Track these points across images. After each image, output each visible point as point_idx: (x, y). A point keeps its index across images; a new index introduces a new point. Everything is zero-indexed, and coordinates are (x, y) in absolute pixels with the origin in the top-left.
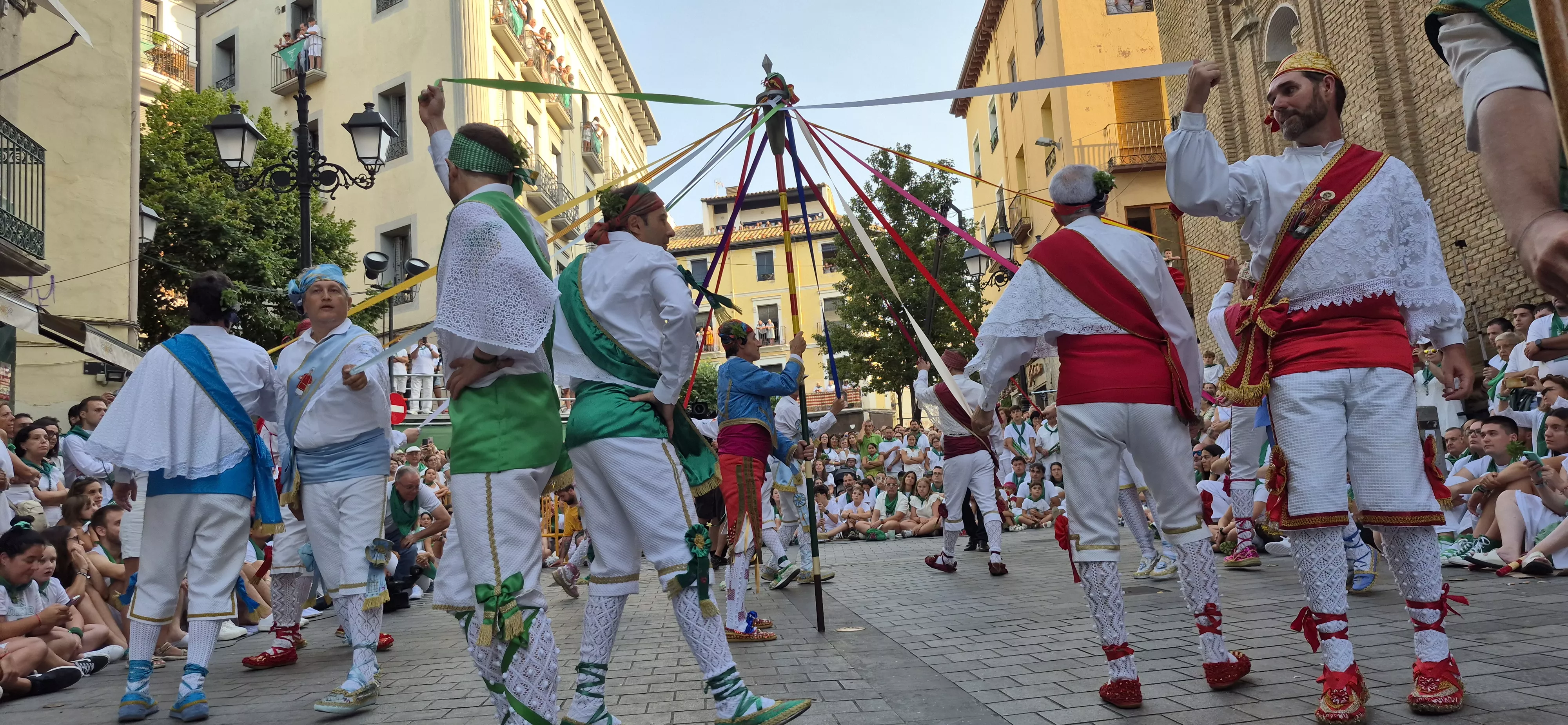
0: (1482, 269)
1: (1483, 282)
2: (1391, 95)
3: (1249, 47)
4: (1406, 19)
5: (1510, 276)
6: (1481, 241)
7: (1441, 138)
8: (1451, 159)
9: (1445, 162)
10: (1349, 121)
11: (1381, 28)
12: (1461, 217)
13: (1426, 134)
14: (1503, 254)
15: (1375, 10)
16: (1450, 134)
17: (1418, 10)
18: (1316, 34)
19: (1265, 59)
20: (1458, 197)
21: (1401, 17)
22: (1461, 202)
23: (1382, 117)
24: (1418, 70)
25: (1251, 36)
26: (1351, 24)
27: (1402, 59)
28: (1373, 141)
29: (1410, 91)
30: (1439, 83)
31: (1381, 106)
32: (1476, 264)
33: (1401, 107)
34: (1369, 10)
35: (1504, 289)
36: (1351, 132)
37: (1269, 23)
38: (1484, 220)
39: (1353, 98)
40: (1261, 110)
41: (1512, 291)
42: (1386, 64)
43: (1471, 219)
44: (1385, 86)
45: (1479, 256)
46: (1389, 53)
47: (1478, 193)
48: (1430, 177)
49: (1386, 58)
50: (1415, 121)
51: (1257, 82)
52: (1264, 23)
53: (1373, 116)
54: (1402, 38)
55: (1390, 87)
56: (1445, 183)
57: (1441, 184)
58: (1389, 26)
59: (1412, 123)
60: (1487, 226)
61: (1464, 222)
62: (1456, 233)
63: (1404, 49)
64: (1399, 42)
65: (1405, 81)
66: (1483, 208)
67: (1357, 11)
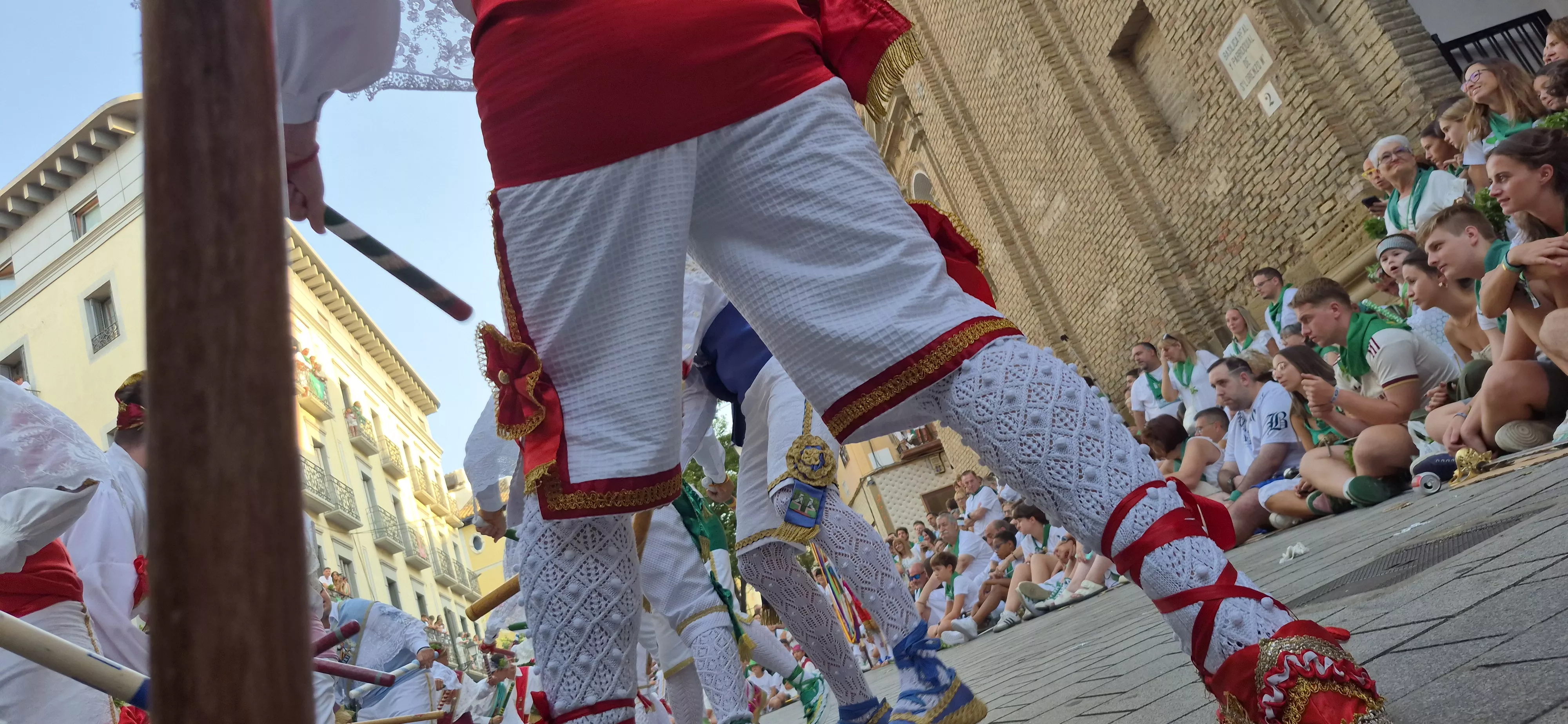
0: (1110, 349)
1: (1114, 359)
2: (1006, 226)
4: (998, 165)
5: (1129, 349)
6: (1102, 327)
7: (1050, 251)
8: (1061, 266)
9: (1059, 270)
11: (983, 176)
12: (1083, 310)
13: (1040, 250)
14: (1118, 332)
15: (974, 162)
16: (1054, 247)
17: (1002, 155)
18: (944, 189)
20: (1075, 295)
21: (994, 163)
22: (1079, 299)
23: (1005, 245)
24: (1018, 203)
26: (962, 177)
27: (1005, 197)
28: (1006, 265)
30: (1033, 209)
31: (1002, 236)
32: (1105, 346)
33: (1016, 234)
34: (970, 163)
36: (990, 261)
37: (913, 189)
38: (1097, 310)
39: (982, 235)
42: (995, 203)
43: (1090, 310)
44: (999, 221)
45: (1105, 338)
46: (994, 193)
47: (1086, 289)
48: (1054, 284)
49: (993, 198)
50: (1029, 242)
52: (909, 190)
53: (999, 245)
54: (1000, 180)
55: (1003, 221)
56: (1064, 287)
57: (1062, 287)
58: (988, 173)
59: (1027, 243)
60: (1101, 314)
61: (1086, 314)
62: (1084, 324)
63: (1004, 189)
64: (999, 184)
65: (1013, 213)
66: (1094, 299)
67: (963, 167)
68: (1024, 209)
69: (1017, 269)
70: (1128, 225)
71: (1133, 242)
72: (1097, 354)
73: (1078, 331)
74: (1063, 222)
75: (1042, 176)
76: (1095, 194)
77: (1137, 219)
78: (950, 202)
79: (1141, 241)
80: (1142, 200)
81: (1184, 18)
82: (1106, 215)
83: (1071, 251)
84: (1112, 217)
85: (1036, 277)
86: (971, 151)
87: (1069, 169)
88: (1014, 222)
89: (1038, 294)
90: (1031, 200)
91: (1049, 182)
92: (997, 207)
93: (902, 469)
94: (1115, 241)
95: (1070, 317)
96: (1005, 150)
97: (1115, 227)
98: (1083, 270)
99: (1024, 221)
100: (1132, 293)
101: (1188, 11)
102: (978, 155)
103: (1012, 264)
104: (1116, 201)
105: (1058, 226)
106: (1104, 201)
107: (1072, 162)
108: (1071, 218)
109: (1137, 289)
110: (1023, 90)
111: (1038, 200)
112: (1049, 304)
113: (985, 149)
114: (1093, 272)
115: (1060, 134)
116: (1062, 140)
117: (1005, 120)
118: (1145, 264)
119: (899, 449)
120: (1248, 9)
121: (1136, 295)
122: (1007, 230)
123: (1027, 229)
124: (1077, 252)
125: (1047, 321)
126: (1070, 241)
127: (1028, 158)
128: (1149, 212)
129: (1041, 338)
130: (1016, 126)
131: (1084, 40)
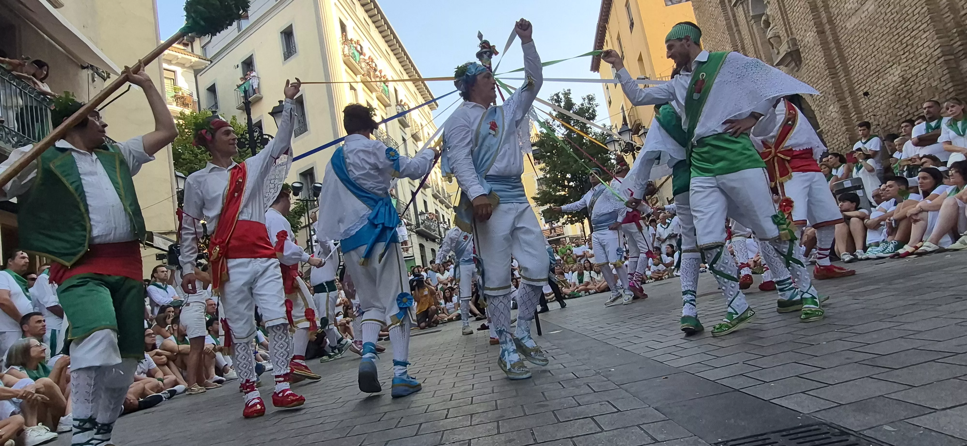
1: (884, 113)
2: (820, 21)
7: (851, 39)
8: (858, 50)
10: (800, 39)
12: (868, 80)
13: (843, 38)
16: (855, 37)
19: (752, 14)
20: (864, 69)
23: (818, 34)
24: (835, 4)
29: (831, 17)
30: (846, 10)
31: (816, 28)
32: (879, 104)
33: (827, 27)
36: (802, 45)
39: (801, 27)
40: (753, 42)
42: (816, 5)
44: (817, 17)
47: (875, 66)
53: (812, 34)
56: (857, 64)
57: (855, 64)
59: (835, 33)
65: (828, 12)
66: (879, 73)
68: (838, 10)
69: (823, 50)
70: (929, 22)
71: (931, 33)
74: (868, 21)
77: (937, 19)
79: (936, 34)
80: (945, 5)
83: (870, 40)
84: (917, 16)
85: (837, 56)
88: (828, 18)
90: (845, 3)
92: (817, 7)
94: (913, 34)
97: (916, 23)
98: (876, 53)
99: (835, 19)
100: (917, 70)
103: (820, 46)
104: (924, 5)
105: (863, 22)
106: (912, 4)
108: (877, 17)
111: (851, 4)
114: (885, 55)
118: (935, 50)
121: (920, 71)
122: (821, 23)
123: (837, 24)
124: (875, 40)
126: (870, 33)
128: (948, 14)
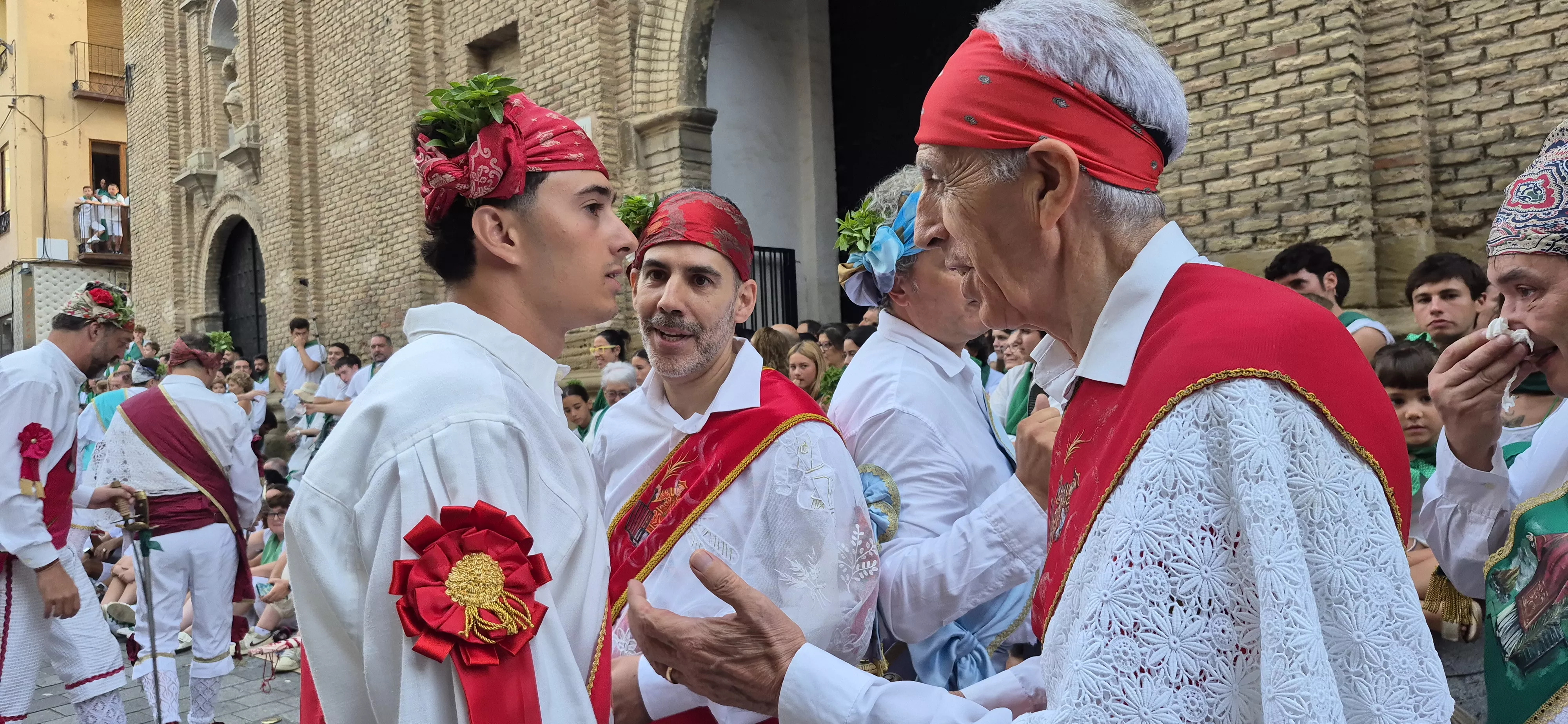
0: (350, 304)
1: (349, 315)
2: (298, 123)
3: (196, 23)
4: (317, 57)
6: (350, 279)
7: (333, 176)
9: (333, 200)
10: (264, 135)
11: (296, 57)
12: (341, 253)
13: (324, 168)
14: (363, 294)
15: (292, 37)
16: (338, 176)
17: (326, 51)
18: (249, 37)
19: (210, 42)
21: (314, 52)
22: (341, 240)
23: (289, 142)
24: (322, 107)
25: (199, 13)
26: (272, 42)
27: (310, 93)
28: (280, 162)
29: (314, 125)
31: (289, 131)
32: (346, 298)
33: (305, 138)
34: (287, 35)
35: (362, 326)
36: (265, 146)
37: (215, 7)
38: (353, 261)
39: (269, 115)
40: (201, 92)
41: (367, 328)
42: (297, 92)
43: (347, 257)
44: (293, 114)
45: (349, 291)
46: (300, 82)
47: (352, 236)
48: (322, 210)
49: (297, 86)
50: (315, 154)
51: (200, 62)
52: (211, 5)
53: (281, 138)
54: (312, 72)
55: (298, 115)
56: (332, 219)
57: (329, 218)
58: (301, 58)
59: (313, 155)
60: (356, 267)
61: (341, 258)
62: (335, 266)
63: (313, 84)
64: (309, 75)
65: (311, 114)
66: (355, 250)
67: (278, 32)
68: (325, 119)
69: (291, 173)
72: (335, 301)
73: (327, 268)
74: (357, 160)
75: (356, 101)
76: (397, 163)
78: (250, 54)
81: (541, 77)
82: (398, 190)
83: (353, 192)
84: (403, 196)
85: (307, 193)
86: (295, 23)
87: (384, 121)
88: (308, 124)
89: (301, 210)
90: (336, 115)
91: (360, 113)
92: (297, 97)
93: (75, 270)
94: (396, 219)
95: (325, 250)
96: (332, 48)
98: (357, 216)
99: (320, 130)
100: (390, 275)
101: (549, 74)
102: (300, 32)
103: (287, 166)
105: (351, 159)
107: (389, 118)
108: (368, 161)
109: (397, 275)
110: (372, 12)
111: (342, 121)
112: (308, 226)
113: (310, 30)
114: (366, 226)
115: (388, 84)
116: (388, 90)
117: (344, 20)
119: (81, 248)
120: (594, 115)
121: (393, 279)
122: (298, 128)
123: (319, 140)
124: (357, 197)
125: (299, 242)
126: (356, 182)
127: (351, 73)
129: (285, 254)
130: (352, 34)
131: (452, 12)
